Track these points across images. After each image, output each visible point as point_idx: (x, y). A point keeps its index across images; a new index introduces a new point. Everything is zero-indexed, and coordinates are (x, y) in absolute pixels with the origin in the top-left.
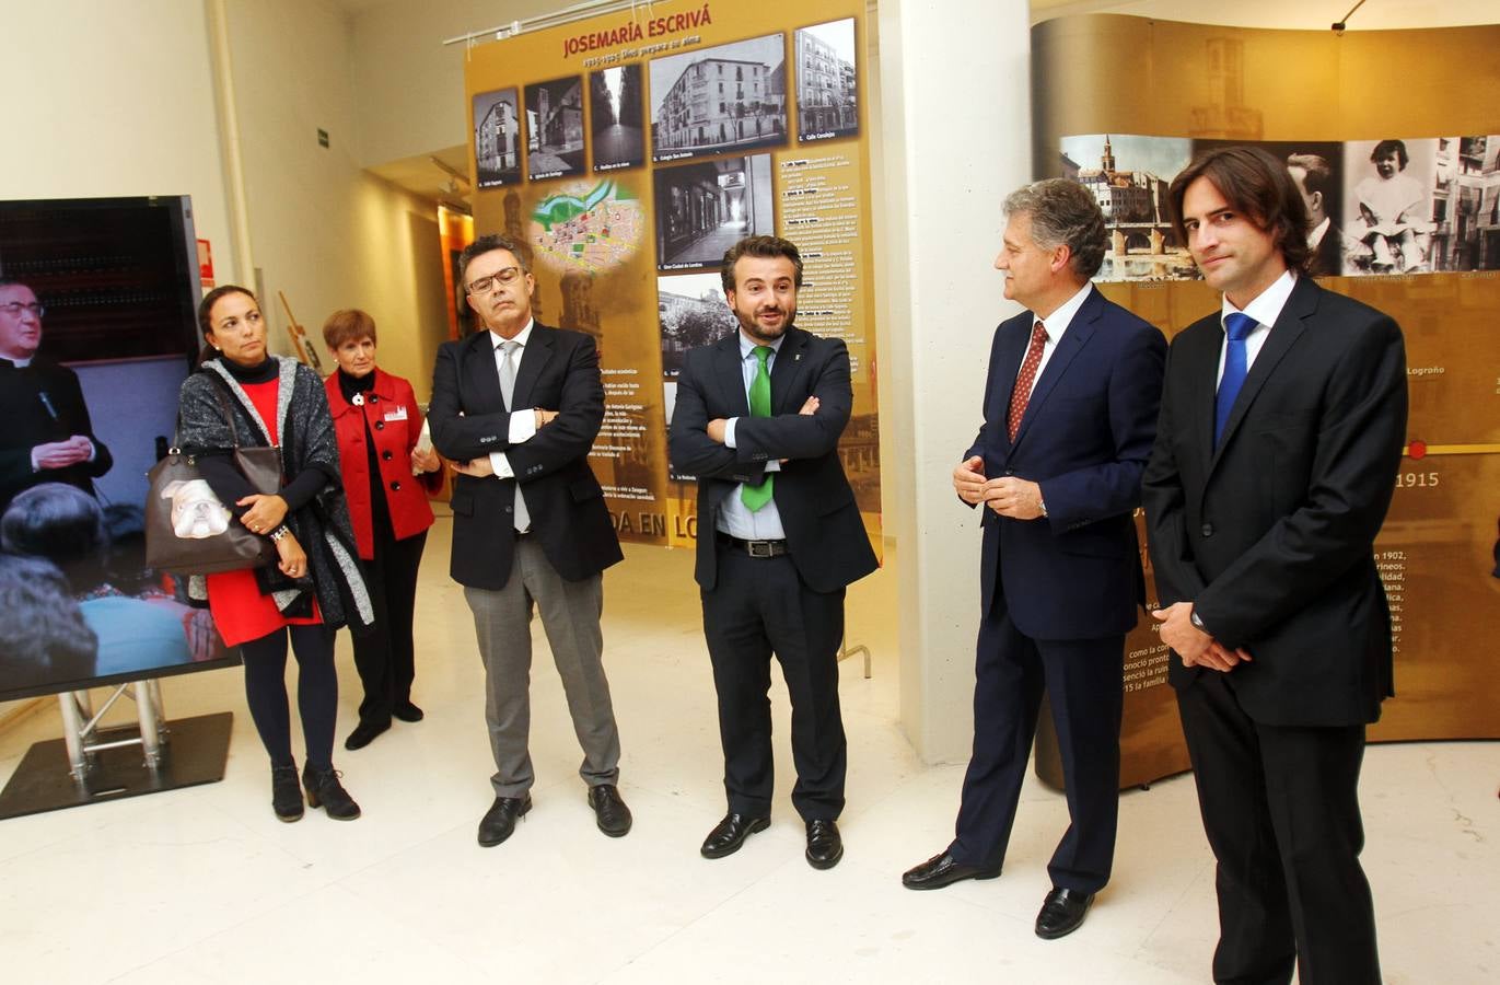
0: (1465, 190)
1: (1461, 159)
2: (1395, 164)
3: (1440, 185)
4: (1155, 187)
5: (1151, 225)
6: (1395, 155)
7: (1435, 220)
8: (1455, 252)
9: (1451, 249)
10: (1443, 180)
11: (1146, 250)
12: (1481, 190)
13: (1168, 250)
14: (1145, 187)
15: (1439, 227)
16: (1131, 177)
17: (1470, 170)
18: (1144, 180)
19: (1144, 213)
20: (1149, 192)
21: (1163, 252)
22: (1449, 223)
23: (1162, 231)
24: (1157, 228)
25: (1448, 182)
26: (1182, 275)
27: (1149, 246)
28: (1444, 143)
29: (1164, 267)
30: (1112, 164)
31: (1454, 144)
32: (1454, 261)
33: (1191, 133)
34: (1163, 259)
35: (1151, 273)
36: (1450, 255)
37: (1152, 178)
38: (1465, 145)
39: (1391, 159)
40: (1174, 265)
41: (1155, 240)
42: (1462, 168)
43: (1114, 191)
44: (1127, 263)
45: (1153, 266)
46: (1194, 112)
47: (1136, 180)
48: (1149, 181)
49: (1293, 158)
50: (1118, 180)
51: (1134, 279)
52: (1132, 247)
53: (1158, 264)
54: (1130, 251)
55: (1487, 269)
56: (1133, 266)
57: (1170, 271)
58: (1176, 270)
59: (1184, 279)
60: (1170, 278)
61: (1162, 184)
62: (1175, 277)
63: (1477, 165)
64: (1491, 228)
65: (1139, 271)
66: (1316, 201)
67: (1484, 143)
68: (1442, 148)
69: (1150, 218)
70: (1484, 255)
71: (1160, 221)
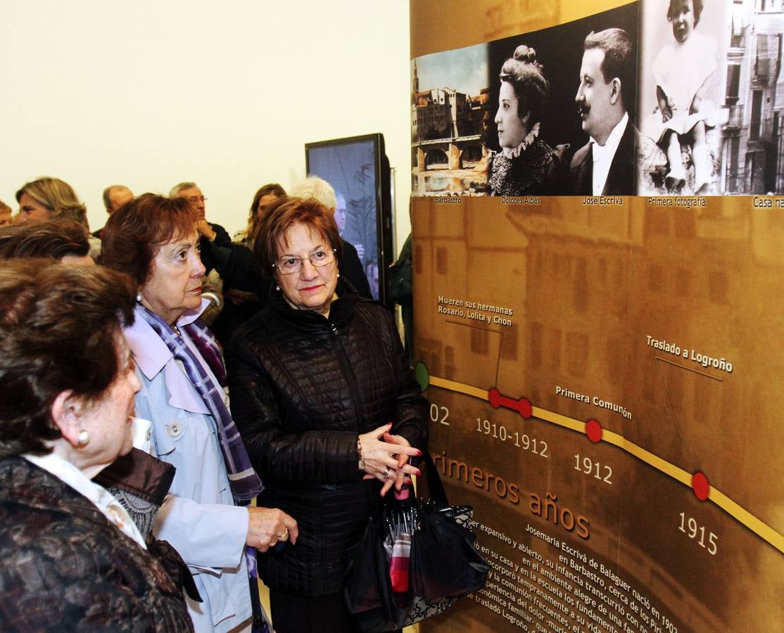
0: (763, 41)
4: (453, 101)
5: (450, 140)
7: (728, 104)
11: (443, 166)
13: (465, 164)
14: (442, 103)
15: (731, 118)
16: (431, 95)
18: (442, 96)
19: (441, 129)
20: (448, 107)
21: (461, 167)
23: (460, 145)
24: (454, 143)
26: (477, 191)
27: (447, 162)
29: (462, 182)
33: (486, 36)
34: (461, 174)
35: (448, 188)
37: (450, 92)
40: (468, 180)
41: (453, 155)
44: (427, 179)
45: (451, 182)
47: (435, 97)
48: (447, 96)
50: (421, 100)
51: (432, 194)
52: (430, 163)
53: (456, 179)
54: (429, 167)
56: (431, 182)
57: (468, 186)
58: (473, 185)
59: (480, 194)
60: (467, 193)
61: (460, 97)
62: (472, 192)
65: (436, 186)
66: (614, 91)
69: (447, 133)
71: (460, 135)
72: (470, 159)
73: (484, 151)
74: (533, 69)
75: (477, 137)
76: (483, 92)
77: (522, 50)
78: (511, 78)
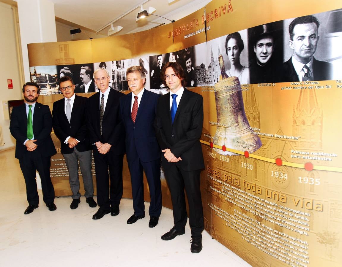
0: (118, 72)
1: (116, 65)
2: (104, 67)
3: (113, 72)
4: (47, 76)
5: (47, 83)
6: (104, 65)
7: (113, 79)
8: (117, 86)
9: (116, 86)
10: (113, 71)
11: (46, 89)
12: (121, 72)
13: (52, 88)
15: (114, 81)
16: (40, 74)
17: (118, 68)
18: (44, 75)
19: (45, 81)
20: (46, 77)
21: (51, 89)
22: (115, 80)
23: (50, 84)
24: (48, 84)
25: (114, 71)
26: (56, 93)
28: (113, 62)
29: (51, 92)
30: (36, 72)
31: (115, 62)
32: (117, 88)
33: (56, 64)
36: (116, 87)
37: (46, 74)
38: (117, 62)
39: (103, 66)
41: (48, 87)
42: (117, 67)
43: (37, 77)
45: (48, 92)
46: (56, 60)
47: (42, 75)
48: (45, 75)
49: (82, 67)
50: (37, 75)
51: (43, 94)
52: (42, 88)
55: (124, 90)
56: (42, 92)
60: (53, 94)
61: (49, 75)
62: (54, 93)
63: (120, 67)
64: (123, 81)
66: (88, 76)
67: (120, 62)
68: (113, 63)
70: (123, 87)
71: (50, 82)
72: (53, 87)
73: (57, 85)
74: (69, 71)
75: (55, 83)
76: (56, 75)
77: (65, 68)
78: (63, 72)
